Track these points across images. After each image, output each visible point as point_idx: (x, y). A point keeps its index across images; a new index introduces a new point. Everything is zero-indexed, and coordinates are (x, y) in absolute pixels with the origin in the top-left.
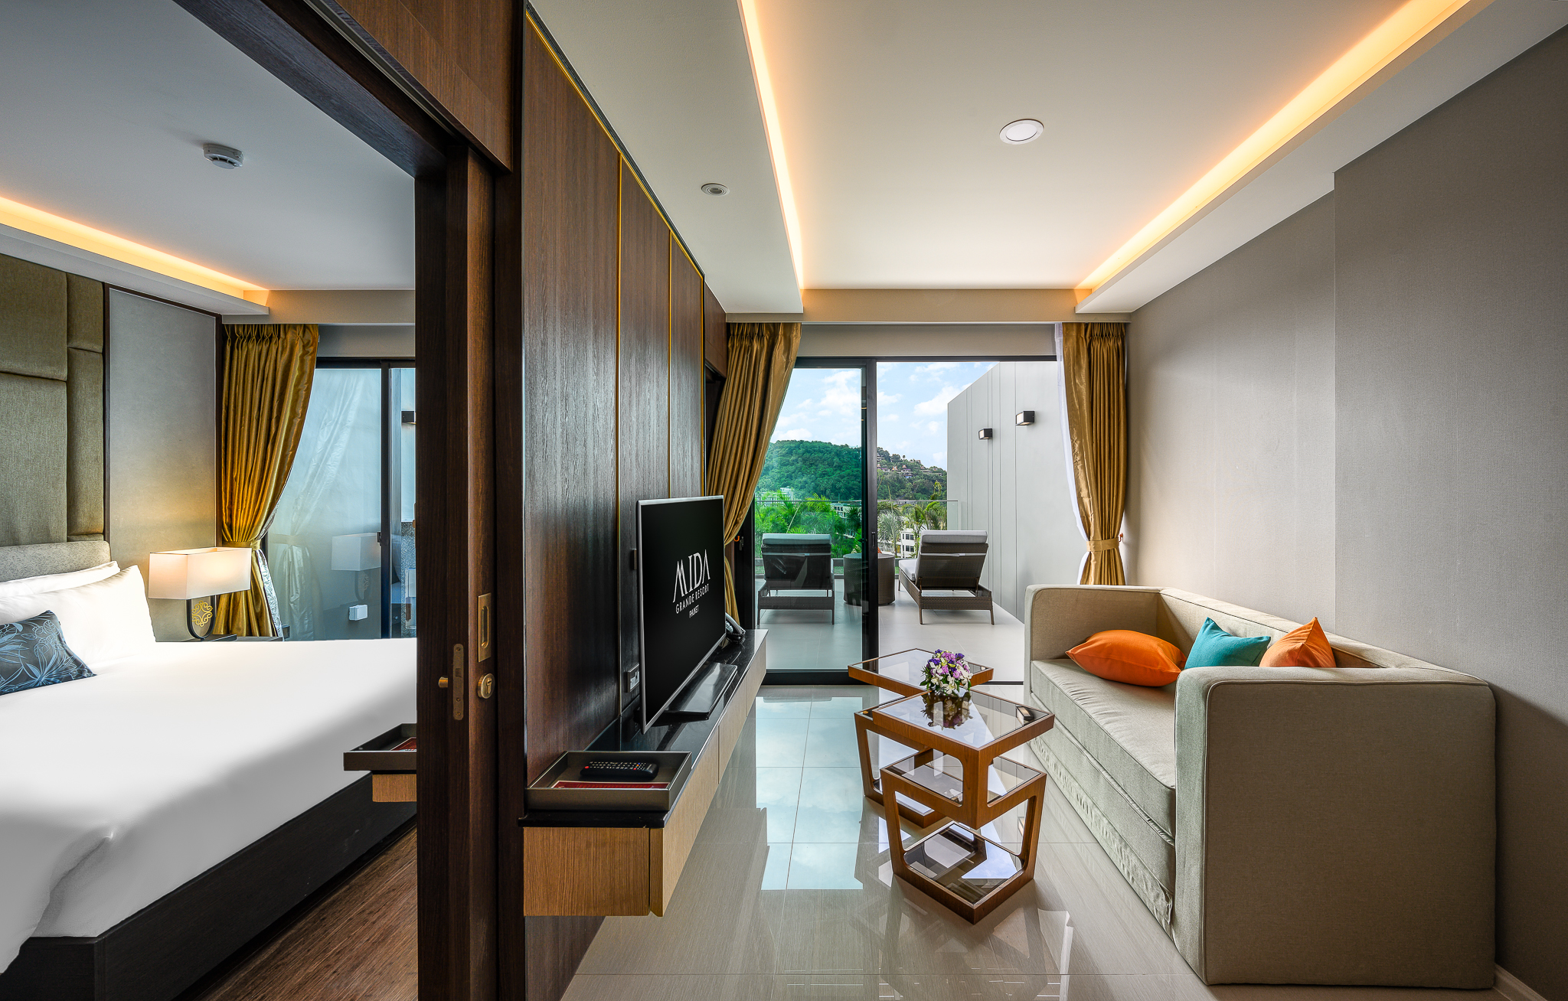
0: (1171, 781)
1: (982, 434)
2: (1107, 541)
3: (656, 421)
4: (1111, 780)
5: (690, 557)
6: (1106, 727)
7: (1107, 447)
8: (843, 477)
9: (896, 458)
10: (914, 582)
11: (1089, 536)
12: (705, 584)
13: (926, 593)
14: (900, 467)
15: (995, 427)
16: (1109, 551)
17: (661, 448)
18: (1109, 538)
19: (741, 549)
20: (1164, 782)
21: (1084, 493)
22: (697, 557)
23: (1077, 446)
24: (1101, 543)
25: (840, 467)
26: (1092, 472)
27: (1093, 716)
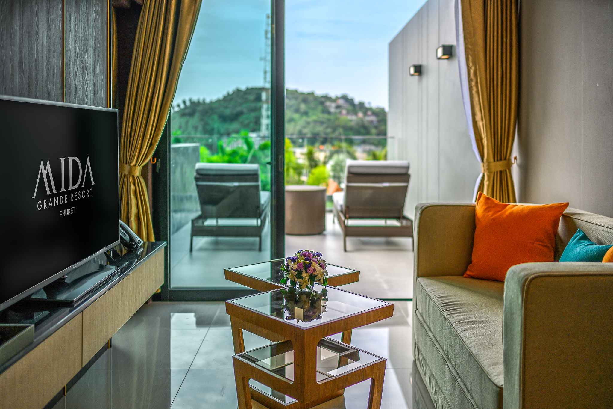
0: (500, 380)
1: (412, 71)
2: (499, 163)
3: (45, 33)
4: (463, 387)
5: (63, 160)
6: (462, 334)
7: (500, 73)
8: (308, 123)
9: (362, 105)
10: (342, 212)
11: (482, 157)
12: (85, 188)
13: (351, 222)
14: (365, 114)
15: (423, 62)
16: (501, 172)
17: (53, 60)
18: (501, 160)
19: (158, 171)
20: (496, 382)
21: (478, 117)
22: (74, 162)
23: (472, 71)
24: (493, 164)
25: (306, 114)
26: (485, 97)
27: (454, 325)
